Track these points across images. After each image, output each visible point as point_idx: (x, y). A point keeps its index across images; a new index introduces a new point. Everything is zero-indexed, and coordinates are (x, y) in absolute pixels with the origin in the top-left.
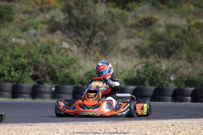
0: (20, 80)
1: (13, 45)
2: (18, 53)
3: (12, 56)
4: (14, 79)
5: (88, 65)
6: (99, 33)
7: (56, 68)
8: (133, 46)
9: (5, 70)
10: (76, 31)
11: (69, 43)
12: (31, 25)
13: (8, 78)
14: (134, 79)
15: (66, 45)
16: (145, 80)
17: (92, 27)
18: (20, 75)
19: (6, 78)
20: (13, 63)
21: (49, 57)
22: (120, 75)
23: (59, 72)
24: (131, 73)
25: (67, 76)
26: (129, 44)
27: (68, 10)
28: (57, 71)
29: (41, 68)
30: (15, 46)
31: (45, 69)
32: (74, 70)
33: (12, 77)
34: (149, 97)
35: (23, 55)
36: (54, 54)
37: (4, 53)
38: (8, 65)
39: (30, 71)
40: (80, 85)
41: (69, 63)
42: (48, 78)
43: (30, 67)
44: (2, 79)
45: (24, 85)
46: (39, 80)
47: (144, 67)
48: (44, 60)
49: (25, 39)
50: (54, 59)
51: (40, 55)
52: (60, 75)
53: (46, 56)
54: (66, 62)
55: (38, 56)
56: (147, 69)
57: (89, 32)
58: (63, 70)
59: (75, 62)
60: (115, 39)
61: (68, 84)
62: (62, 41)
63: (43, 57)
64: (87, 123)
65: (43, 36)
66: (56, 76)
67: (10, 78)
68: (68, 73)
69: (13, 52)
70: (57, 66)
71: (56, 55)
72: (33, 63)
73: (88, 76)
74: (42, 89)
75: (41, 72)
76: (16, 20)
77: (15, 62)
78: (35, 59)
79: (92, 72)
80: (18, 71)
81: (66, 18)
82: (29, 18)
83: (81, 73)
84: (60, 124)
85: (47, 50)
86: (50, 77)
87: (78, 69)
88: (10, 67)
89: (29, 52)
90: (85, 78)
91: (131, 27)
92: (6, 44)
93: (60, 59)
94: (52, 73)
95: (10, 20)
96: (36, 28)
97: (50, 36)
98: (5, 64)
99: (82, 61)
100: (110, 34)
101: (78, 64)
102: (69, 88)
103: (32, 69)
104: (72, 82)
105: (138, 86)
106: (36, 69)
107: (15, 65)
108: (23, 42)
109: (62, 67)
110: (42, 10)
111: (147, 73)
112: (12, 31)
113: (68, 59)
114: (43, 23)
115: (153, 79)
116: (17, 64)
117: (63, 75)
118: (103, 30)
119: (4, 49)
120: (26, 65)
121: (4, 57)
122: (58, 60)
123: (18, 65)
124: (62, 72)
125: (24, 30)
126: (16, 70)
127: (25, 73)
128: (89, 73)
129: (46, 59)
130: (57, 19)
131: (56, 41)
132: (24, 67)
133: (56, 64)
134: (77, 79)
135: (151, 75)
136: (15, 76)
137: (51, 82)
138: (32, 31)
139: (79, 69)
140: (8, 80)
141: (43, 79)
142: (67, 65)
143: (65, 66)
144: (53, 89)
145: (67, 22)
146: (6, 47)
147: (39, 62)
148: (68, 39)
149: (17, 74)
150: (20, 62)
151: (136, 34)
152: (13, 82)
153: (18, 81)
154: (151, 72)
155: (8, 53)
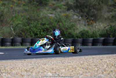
1: (42, 18)
2: (44, 22)
3: (41, 24)
4: (43, 36)
5: (82, 27)
6: (92, 10)
7: (64, 29)
8: (111, 16)
9: (38, 31)
10: (80, 9)
12: (58, 7)
13: (39, 35)
14: (105, 34)
16: (110, 34)
17: (88, 7)
18: (46, 34)
20: (42, 28)
21: (61, 24)
22: (97, 32)
23: (66, 31)
24: (103, 31)
25: (70, 34)
26: (109, 15)
28: (65, 31)
30: (43, 19)
32: (74, 30)
33: (42, 35)
34: (112, 43)
35: (47, 24)
36: (63, 22)
37: (37, 23)
38: (39, 29)
39: (51, 31)
40: (77, 38)
41: (71, 27)
43: (51, 29)
44: (36, 36)
47: (110, 28)
48: (58, 25)
50: (63, 25)
51: (56, 23)
52: (66, 33)
53: (59, 24)
54: (69, 26)
55: (55, 24)
56: (111, 29)
57: (86, 10)
58: (68, 30)
59: (74, 26)
60: (101, 13)
61: (70, 38)
63: (57, 24)
67: (41, 36)
68: (70, 32)
69: (42, 22)
70: (65, 28)
71: (64, 23)
72: (52, 28)
73: (81, 33)
76: (50, 4)
77: (43, 27)
78: (53, 25)
79: (83, 31)
80: (45, 32)
82: (57, 3)
83: (77, 32)
85: (59, 20)
87: (76, 30)
88: (40, 30)
89: (50, 22)
90: (79, 34)
91: (111, 6)
92: (38, 18)
93: (66, 25)
94: (62, 32)
95: (46, 5)
96: (60, 8)
99: (79, 25)
100: (98, 11)
101: (76, 27)
102: (70, 40)
104: (73, 36)
105: (106, 38)
107: (43, 29)
108: (53, 16)
109: (67, 29)
111: (111, 31)
113: (71, 25)
114: (64, 5)
115: (115, 34)
117: (68, 33)
118: (94, 8)
119: (37, 21)
120: (49, 28)
121: (37, 25)
123: (45, 29)
124: (68, 31)
125: (54, 9)
126: (44, 31)
127: (48, 32)
128: (81, 31)
129: (59, 25)
131: (71, 15)
132: (47, 30)
133: (64, 27)
134: (75, 35)
135: (113, 32)
136: (43, 34)
138: (59, 10)
140: (39, 37)
142: (70, 28)
143: (69, 28)
145: (75, 5)
146: (39, 19)
149: (44, 33)
150: (46, 27)
151: (113, 10)
154: (113, 30)
155: (39, 23)
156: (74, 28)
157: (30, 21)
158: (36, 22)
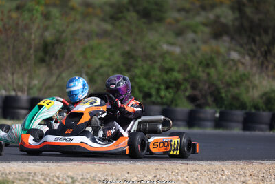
0: (172, 102)
1: (164, 53)
2: (170, 65)
3: (162, 69)
4: (164, 100)
5: (265, 83)
7: (221, 86)
9: (153, 87)
10: (249, 37)
11: (240, 53)
12: (188, 27)
13: (156, 99)
15: (235, 55)
17: (270, 32)
18: (172, 95)
19: (153, 99)
20: (163, 80)
21: (212, 71)
23: (226, 92)
25: (236, 98)
27: (238, 8)
28: (223, 91)
29: (201, 85)
30: (167, 55)
31: (206, 87)
32: (245, 89)
33: (162, 98)
35: (177, 68)
36: (218, 68)
37: (151, 65)
38: (156, 82)
39: (186, 90)
40: (253, 111)
41: (239, 80)
42: (210, 100)
43: (186, 84)
44: (148, 100)
45: (179, 109)
46: (198, 102)
48: (205, 75)
49: (181, 46)
50: (219, 74)
51: (200, 69)
52: (227, 96)
53: (207, 70)
54: (234, 79)
55: (198, 70)
57: (266, 39)
58: (231, 89)
59: (248, 79)
61: (237, 108)
62: (229, 49)
63: (203, 72)
64: (263, 162)
65: (205, 42)
66: (222, 98)
67: (159, 100)
68: (237, 94)
69: (163, 64)
70: (222, 83)
71: (222, 69)
72: (190, 80)
73: (264, 98)
74: (202, 115)
75: (201, 91)
76: (169, 20)
77: (165, 77)
78: (193, 72)
79: (270, 93)
80: (171, 90)
81: (236, 19)
82: (186, 18)
83: (256, 94)
84: (226, 163)
85: (209, 62)
86: (213, 99)
87: (251, 89)
88: (159, 84)
89: (185, 64)
90: (261, 101)
92: (154, 53)
93: (227, 74)
94: (216, 93)
95: (160, 20)
96: (195, 32)
97: (214, 43)
98: (153, 80)
99: (257, 77)
101: (251, 82)
102: (239, 114)
103: (188, 87)
104: (243, 106)
106: (194, 87)
107: (166, 81)
108: (177, 50)
109: (229, 85)
110: (203, 8)
112: (163, 35)
113: (238, 75)
114: (205, 25)
116: (168, 80)
117: (230, 97)
119: (151, 60)
120: (181, 81)
121: (152, 70)
122: (224, 76)
123: (170, 82)
124: (230, 92)
125: (179, 33)
126: (167, 88)
127: (179, 92)
128: (265, 94)
129: (208, 74)
130: (223, 20)
131: (222, 50)
132: (177, 85)
133: (221, 81)
134: (250, 102)
136: (165, 96)
137: (214, 105)
138: (190, 36)
139: (253, 88)
140: (156, 101)
141: (203, 101)
142: (237, 82)
143: (234, 84)
144: (217, 115)
145: (237, 23)
146: (154, 57)
147: (199, 78)
148: (238, 48)
149: (168, 95)
150: (173, 79)
152: (162, 104)
153: (169, 103)
155: (157, 66)
156: (247, 83)
157: (131, 60)
158: (149, 62)
